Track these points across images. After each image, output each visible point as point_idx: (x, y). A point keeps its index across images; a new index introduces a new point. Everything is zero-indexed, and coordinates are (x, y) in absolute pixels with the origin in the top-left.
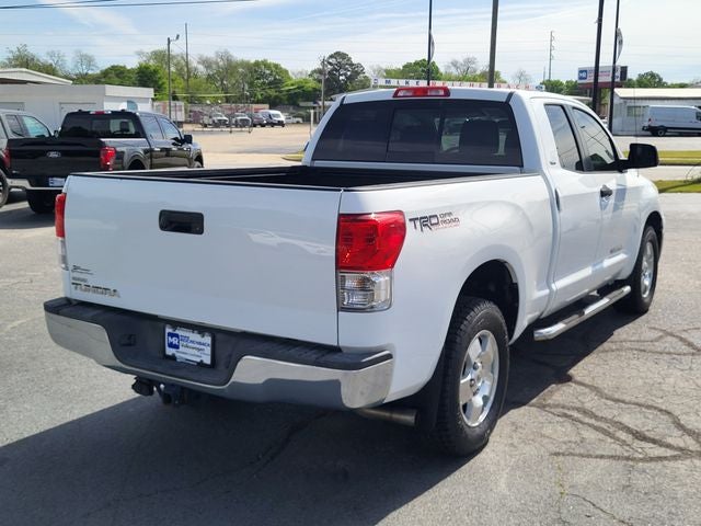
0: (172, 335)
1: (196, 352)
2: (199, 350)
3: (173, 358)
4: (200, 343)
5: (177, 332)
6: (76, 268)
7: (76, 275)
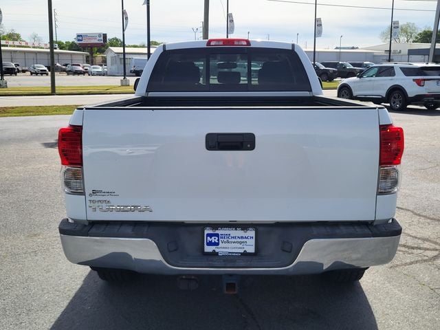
0: (210, 235)
1: (239, 245)
2: (241, 243)
3: (215, 254)
4: (242, 237)
5: (217, 232)
6: (94, 192)
7: (94, 198)
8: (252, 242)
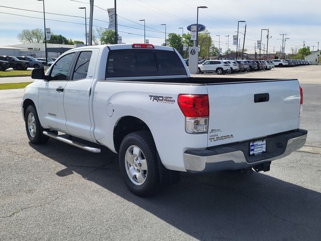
1: (261, 149)
3: (254, 155)
4: (262, 145)
5: (254, 144)
6: (212, 131)
7: (212, 134)
8: (264, 146)
